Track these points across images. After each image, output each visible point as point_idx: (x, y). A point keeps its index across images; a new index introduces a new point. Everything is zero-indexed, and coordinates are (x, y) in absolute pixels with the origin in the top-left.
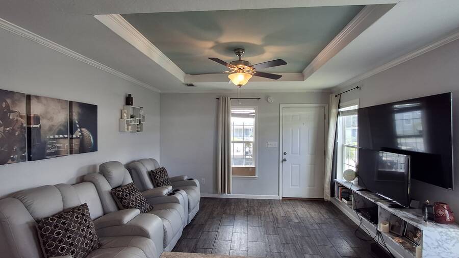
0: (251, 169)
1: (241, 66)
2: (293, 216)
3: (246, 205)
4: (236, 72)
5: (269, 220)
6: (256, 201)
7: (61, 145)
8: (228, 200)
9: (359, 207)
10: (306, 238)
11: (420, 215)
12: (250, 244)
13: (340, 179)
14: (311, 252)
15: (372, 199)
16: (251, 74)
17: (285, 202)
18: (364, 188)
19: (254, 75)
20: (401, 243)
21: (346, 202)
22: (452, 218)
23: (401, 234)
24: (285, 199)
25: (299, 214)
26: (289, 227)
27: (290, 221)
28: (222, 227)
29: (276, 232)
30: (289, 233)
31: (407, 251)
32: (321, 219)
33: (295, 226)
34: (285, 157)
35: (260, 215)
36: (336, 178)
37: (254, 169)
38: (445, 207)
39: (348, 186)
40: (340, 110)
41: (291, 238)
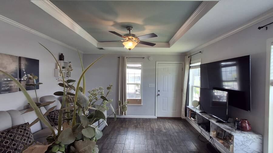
0: (138, 100)
1: (130, 37)
2: (163, 128)
3: (135, 122)
4: (127, 41)
5: (148, 131)
6: (141, 120)
7: (12, 85)
8: (124, 119)
9: (200, 122)
10: (170, 141)
11: (233, 127)
12: (136, 145)
13: (190, 106)
14: (172, 150)
15: (207, 117)
16: (137, 42)
17: (158, 120)
18: (203, 111)
19: (139, 43)
20: (223, 143)
21: (193, 119)
22: (250, 128)
23: (223, 138)
24: (159, 118)
25: (167, 127)
26: (160, 135)
27: (161, 131)
28: (120, 135)
29: (152, 138)
30: (159, 138)
31: (225, 148)
32: (179, 130)
33: (163, 134)
34: (159, 93)
35: (143, 128)
36: (188, 105)
37: (140, 100)
38: (246, 122)
39: (194, 110)
40: (191, 65)
41: (160, 141)
